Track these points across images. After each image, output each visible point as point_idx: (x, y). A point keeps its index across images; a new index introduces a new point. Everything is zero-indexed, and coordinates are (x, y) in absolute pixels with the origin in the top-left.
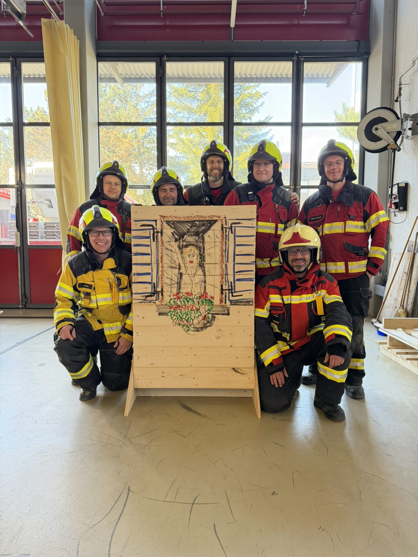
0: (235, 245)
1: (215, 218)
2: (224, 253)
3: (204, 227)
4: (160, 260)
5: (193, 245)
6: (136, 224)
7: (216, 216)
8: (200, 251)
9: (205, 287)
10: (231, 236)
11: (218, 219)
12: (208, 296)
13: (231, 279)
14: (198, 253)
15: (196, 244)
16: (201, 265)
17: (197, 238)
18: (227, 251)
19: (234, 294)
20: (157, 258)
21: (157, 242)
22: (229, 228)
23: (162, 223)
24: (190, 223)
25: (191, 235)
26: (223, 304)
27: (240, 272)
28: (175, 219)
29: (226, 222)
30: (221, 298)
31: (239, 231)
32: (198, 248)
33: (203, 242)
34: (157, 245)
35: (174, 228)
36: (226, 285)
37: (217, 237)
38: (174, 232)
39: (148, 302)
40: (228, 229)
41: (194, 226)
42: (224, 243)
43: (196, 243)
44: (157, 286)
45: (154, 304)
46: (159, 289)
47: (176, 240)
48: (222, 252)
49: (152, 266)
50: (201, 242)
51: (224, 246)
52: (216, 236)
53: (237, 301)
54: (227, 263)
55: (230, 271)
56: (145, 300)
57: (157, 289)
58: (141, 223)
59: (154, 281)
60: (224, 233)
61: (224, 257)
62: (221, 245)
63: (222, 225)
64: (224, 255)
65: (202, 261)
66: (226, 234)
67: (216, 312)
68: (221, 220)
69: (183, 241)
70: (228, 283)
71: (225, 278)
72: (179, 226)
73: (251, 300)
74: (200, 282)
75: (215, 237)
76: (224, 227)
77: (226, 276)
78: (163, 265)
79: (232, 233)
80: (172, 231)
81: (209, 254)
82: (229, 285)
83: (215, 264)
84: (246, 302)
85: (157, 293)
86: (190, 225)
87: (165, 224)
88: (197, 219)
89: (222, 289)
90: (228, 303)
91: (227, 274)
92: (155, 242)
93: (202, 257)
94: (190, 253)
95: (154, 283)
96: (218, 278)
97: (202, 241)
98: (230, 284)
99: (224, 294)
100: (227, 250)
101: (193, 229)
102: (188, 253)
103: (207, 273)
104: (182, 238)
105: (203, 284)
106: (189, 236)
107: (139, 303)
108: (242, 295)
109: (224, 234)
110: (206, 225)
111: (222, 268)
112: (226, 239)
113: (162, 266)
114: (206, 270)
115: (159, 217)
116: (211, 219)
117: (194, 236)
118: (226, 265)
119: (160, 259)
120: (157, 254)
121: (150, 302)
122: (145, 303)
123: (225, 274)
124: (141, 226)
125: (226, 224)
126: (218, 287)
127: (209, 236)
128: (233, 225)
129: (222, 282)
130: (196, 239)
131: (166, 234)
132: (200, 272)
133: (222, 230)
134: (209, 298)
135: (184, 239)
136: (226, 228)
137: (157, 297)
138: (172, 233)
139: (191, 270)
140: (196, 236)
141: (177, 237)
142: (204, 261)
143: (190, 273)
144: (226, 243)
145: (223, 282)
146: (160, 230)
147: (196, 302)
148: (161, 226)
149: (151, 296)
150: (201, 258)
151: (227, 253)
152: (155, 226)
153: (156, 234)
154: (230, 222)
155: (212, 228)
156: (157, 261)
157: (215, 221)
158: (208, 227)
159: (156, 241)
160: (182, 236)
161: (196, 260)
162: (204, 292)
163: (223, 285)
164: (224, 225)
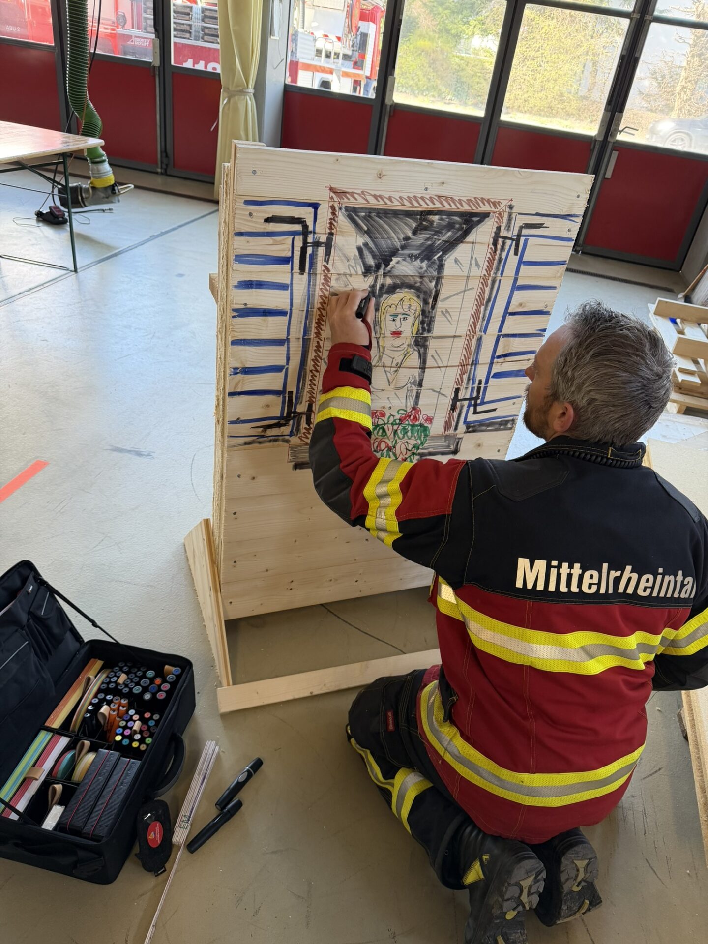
0: (516, 287)
1: (485, 208)
2: (483, 308)
3: (450, 233)
4: (313, 330)
5: (410, 286)
6: (251, 214)
7: (488, 201)
8: (426, 302)
9: (418, 396)
10: (513, 260)
11: (493, 209)
12: (421, 416)
13: (481, 373)
14: (419, 309)
15: (418, 284)
16: (420, 343)
17: (424, 264)
18: (490, 304)
19: (479, 409)
20: (306, 323)
21: (312, 274)
22: (513, 240)
23: (333, 214)
24: (415, 220)
25: (411, 256)
26: (451, 432)
27: (505, 356)
28: (373, 203)
29: (510, 219)
30: (449, 418)
31: (535, 249)
32: (422, 296)
33: (439, 280)
34: (309, 285)
35: (366, 232)
36: (466, 388)
37: (477, 265)
38: (366, 245)
39: (270, 441)
40: (509, 242)
41: (426, 228)
42: (489, 282)
43: (418, 279)
44: (297, 398)
45: (285, 444)
46: (302, 408)
47: (367, 271)
48: (479, 306)
49: (288, 347)
50: (431, 279)
51: (487, 290)
52: (474, 262)
53: (482, 423)
54: (483, 334)
55: (485, 356)
56: (263, 436)
57: (295, 408)
58: (265, 212)
59: (292, 387)
60: (498, 252)
61: (480, 320)
62: (481, 286)
63: (499, 228)
64: (481, 315)
65: (424, 329)
66: (500, 255)
67: (431, 450)
68: (500, 214)
69: (385, 275)
70: (473, 384)
71: (470, 373)
72: (382, 227)
73: (511, 418)
74: (409, 385)
75: (471, 264)
76: (501, 234)
77: (473, 367)
78: (321, 343)
79: (516, 253)
80: (361, 241)
81: (447, 311)
82: (473, 389)
83: (455, 337)
84: (501, 424)
85: (294, 417)
86: (414, 225)
87: (342, 219)
88: (438, 206)
89: (456, 399)
90: (462, 427)
91: (475, 363)
92: (306, 275)
93: (426, 321)
94: (400, 310)
95: (291, 393)
96: (453, 374)
97: (435, 274)
98: (476, 385)
99: (458, 410)
100: (492, 299)
101: (419, 240)
102: (392, 310)
103: (430, 362)
104: (383, 265)
105: (415, 388)
106: (404, 260)
107: (246, 444)
108: (494, 410)
109: (497, 257)
110: (457, 226)
111: (468, 348)
112: (497, 269)
113: (318, 346)
114: (431, 352)
115: (327, 194)
116: (475, 210)
117: (418, 261)
118: (480, 340)
119: (314, 325)
120: (307, 311)
121: (275, 441)
122: (260, 443)
123: (473, 361)
124: (267, 220)
125: (508, 227)
126: (449, 396)
127: (456, 261)
128: (525, 232)
129: (459, 382)
130: (421, 268)
131: (340, 250)
132: (414, 359)
133: (495, 244)
134: (421, 420)
135: (389, 268)
136: (505, 238)
137: (295, 426)
138: (360, 249)
139: (392, 354)
140: (422, 261)
141: (371, 261)
142: (429, 331)
143: (388, 363)
144: (494, 282)
145: (462, 382)
146: (323, 239)
147: (389, 433)
148: (331, 223)
149: (278, 425)
150: (422, 322)
151: (489, 308)
152: (310, 223)
153: (309, 250)
154: (520, 221)
155: (470, 238)
156: (306, 331)
157: (485, 216)
158: (460, 232)
159: (309, 274)
160: (385, 259)
161: (408, 328)
162: (414, 408)
163: (461, 389)
164: (502, 228)
